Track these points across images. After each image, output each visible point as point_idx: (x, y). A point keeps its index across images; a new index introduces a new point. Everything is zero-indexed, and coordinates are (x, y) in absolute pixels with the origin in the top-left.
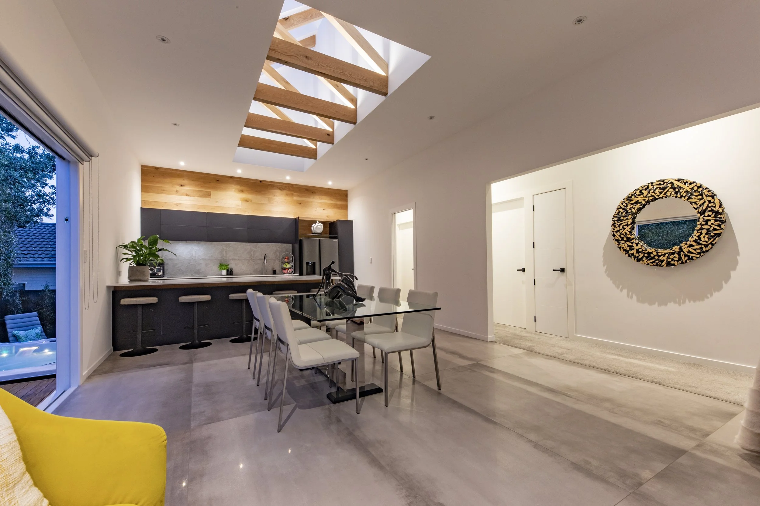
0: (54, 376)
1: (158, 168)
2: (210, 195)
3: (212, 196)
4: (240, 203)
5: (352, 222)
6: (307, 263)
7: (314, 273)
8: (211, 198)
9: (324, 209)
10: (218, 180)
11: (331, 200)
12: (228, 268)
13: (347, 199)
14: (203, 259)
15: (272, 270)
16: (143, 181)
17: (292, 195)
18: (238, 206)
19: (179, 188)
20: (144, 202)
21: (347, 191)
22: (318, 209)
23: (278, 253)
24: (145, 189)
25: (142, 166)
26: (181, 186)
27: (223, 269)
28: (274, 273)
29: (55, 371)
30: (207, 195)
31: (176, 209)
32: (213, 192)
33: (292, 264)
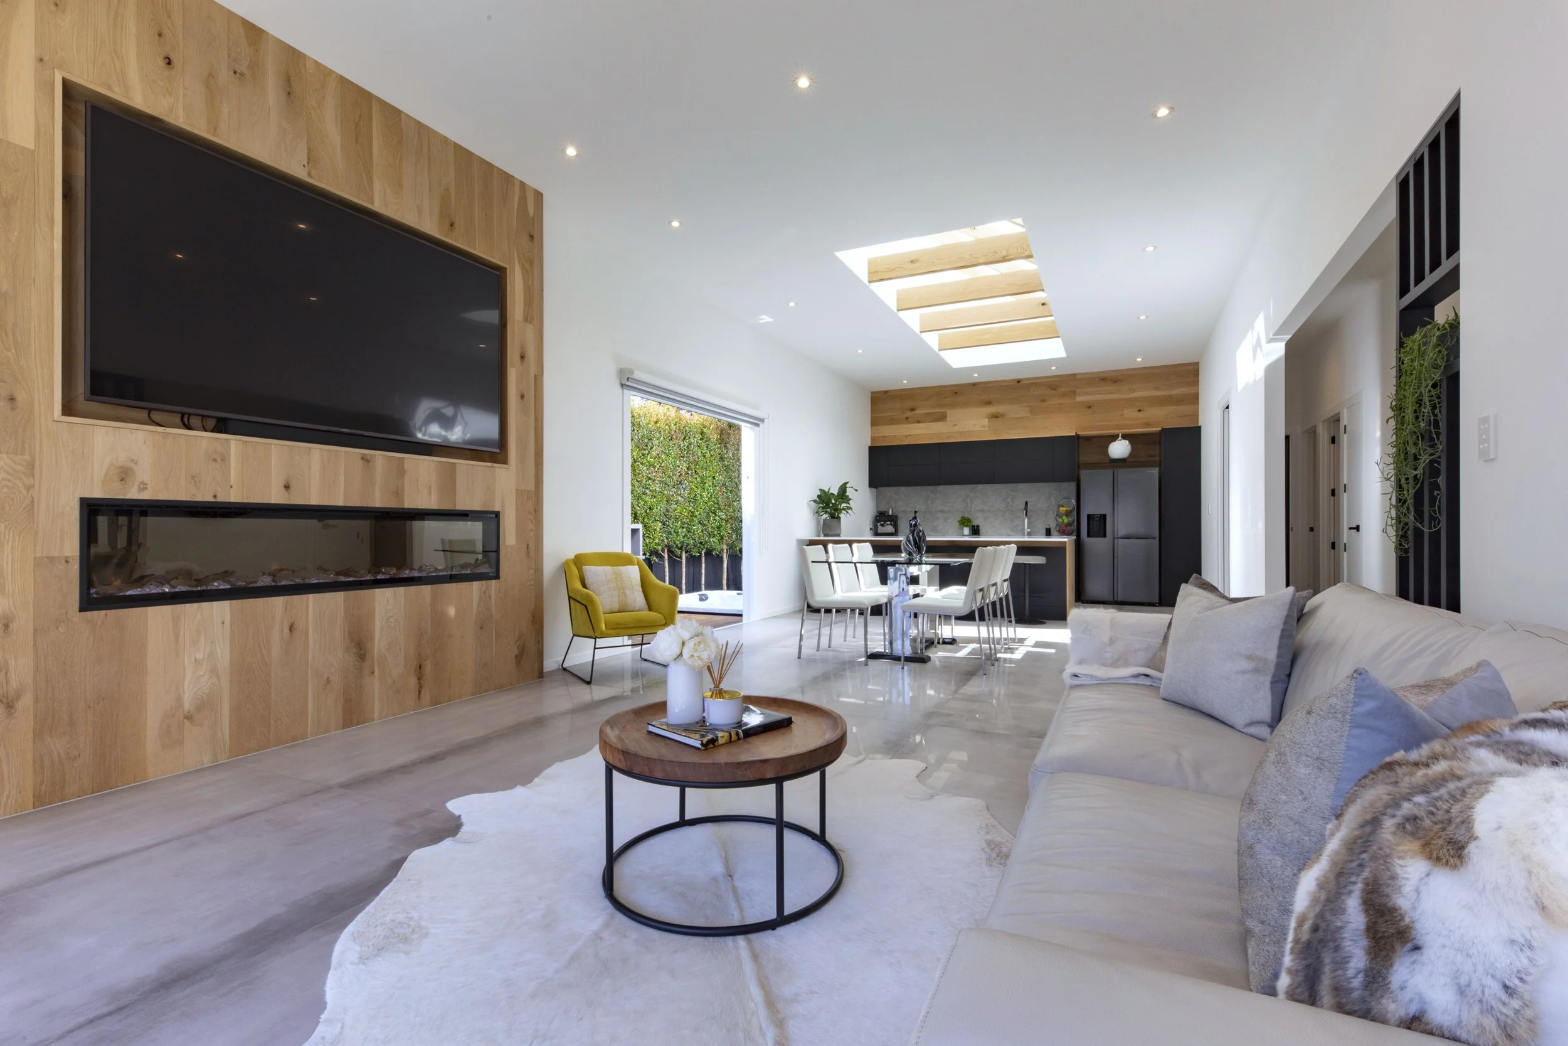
1: (887, 392)
2: (946, 417)
3: (948, 418)
4: (986, 421)
5: (1200, 427)
6: (1089, 516)
7: (1104, 534)
8: (946, 421)
9: (1140, 411)
10: (956, 393)
11: (1157, 388)
12: (974, 524)
13: (1198, 380)
14: (942, 511)
15: (1045, 527)
16: (872, 412)
17: (1074, 393)
18: (983, 427)
19: (909, 414)
20: (873, 439)
21: (1198, 364)
22: (1126, 411)
23: (1053, 499)
24: (875, 422)
25: (872, 393)
26: (912, 410)
27: (966, 526)
28: (1048, 533)
29: (742, 611)
30: (942, 418)
31: (906, 443)
32: (949, 412)
33: (1073, 517)
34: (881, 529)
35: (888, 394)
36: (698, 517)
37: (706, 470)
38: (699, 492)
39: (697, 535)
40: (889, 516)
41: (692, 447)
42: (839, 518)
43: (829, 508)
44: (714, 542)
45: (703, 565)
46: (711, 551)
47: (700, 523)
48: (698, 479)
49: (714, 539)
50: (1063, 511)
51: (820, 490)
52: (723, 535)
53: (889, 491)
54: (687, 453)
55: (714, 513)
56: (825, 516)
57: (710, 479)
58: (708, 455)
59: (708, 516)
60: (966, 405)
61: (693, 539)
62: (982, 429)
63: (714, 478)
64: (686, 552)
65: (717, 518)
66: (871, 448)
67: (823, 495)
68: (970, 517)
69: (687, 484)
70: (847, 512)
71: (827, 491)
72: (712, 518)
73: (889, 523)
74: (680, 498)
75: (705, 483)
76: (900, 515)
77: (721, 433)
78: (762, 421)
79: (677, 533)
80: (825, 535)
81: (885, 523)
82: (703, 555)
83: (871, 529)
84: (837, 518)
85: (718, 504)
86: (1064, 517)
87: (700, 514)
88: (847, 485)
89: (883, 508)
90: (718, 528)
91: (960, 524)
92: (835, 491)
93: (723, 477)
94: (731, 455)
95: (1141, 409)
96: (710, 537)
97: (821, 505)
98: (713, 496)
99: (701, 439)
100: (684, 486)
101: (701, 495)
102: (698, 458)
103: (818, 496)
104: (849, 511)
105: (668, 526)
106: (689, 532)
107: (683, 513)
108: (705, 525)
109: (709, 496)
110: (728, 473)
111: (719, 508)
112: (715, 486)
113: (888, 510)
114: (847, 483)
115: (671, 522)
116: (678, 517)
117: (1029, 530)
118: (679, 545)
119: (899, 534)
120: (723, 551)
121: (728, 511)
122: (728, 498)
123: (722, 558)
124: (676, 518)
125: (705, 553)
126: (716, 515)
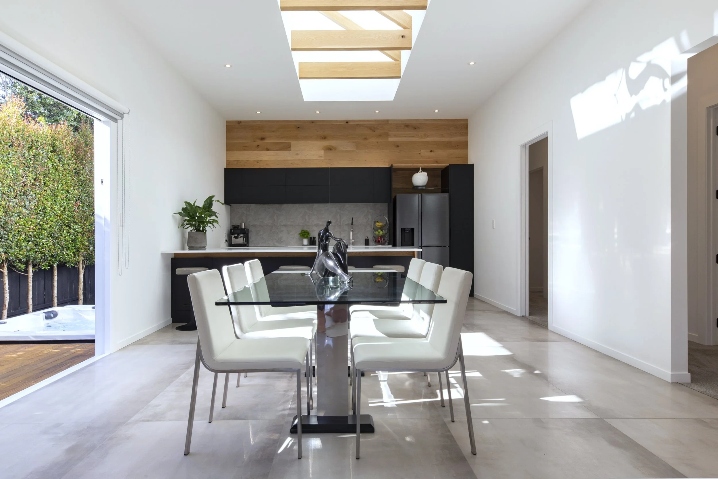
0: (93, 341)
1: (241, 122)
2: (290, 147)
3: (292, 148)
4: (322, 152)
5: (472, 166)
6: (403, 230)
7: (412, 245)
8: (291, 150)
9: (431, 151)
10: (298, 128)
11: (442, 136)
12: (311, 236)
13: (468, 132)
14: (285, 225)
15: (365, 239)
16: (228, 138)
17: (387, 135)
18: (320, 157)
19: (259, 142)
20: (228, 162)
21: (467, 120)
22: (422, 151)
23: (370, 217)
24: (230, 148)
25: (227, 122)
26: (262, 139)
27: (306, 238)
28: (367, 243)
29: (94, 336)
30: (287, 147)
31: (257, 166)
32: (293, 143)
33: (386, 231)
34: (235, 241)
35: (241, 124)
36: (48, 229)
37: (58, 183)
38: (49, 205)
39: (47, 249)
40: (241, 229)
41: (40, 157)
42: (204, 231)
43: (195, 220)
44: (68, 255)
45: (56, 278)
46: (65, 263)
47: (51, 236)
48: (49, 192)
49: (68, 252)
50: (378, 225)
51: (186, 202)
52: (79, 248)
53: (241, 208)
54: (33, 163)
55: (69, 226)
56: (190, 229)
57: (64, 192)
58: (61, 168)
59: (61, 229)
60: (306, 138)
61: (41, 253)
62: (319, 159)
63: (68, 191)
64: (34, 266)
65: (71, 231)
66: (227, 171)
67: (189, 207)
68: (308, 230)
69: (34, 195)
70: (214, 226)
71: (192, 203)
72: (65, 231)
73: (242, 235)
74: (24, 210)
75: (57, 196)
76: (250, 229)
77: (77, 149)
78: (122, 115)
79: (20, 248)
80: (191, 248)
81: (238, 235)
82: (56, 268)
83: (226, 241)
84: (203, 231)
85: (73, 217)
86: (379, 230)
87: (50, 227)
88: (213, 199)
89: (236, 223)
90: (73, 241)
91: (301, 236)
92: (200, 204)
93: (78, 191)
94: (87, 172)
95: (432, 150)
96: (63, 250)
97: (187, 218)
98: (67, 210)
99: (52, 152)
100: (29, 197)
101: (51, 208)
102: (49, 170)
103: (183, 209)
104: (215, 224)
105: (8, 239)
106: (36, 245)
107: (28, 226)
108: (57, 238)
109: (62, 209)
110: (84, 188)
111: (75, 222)
112: (69, 200)
113: (241, 224)
114: (213, 196)
115: (10, 235)
116: (20, 229)
117: (353, 241)
118: (24, 260)
119: (250, 245)
120: (79, 262)
121: (84, 224)
122: (84, 212)
123: (78, 268)
124: (19, 231)
125: (58, 266)
126: (70, 228)
